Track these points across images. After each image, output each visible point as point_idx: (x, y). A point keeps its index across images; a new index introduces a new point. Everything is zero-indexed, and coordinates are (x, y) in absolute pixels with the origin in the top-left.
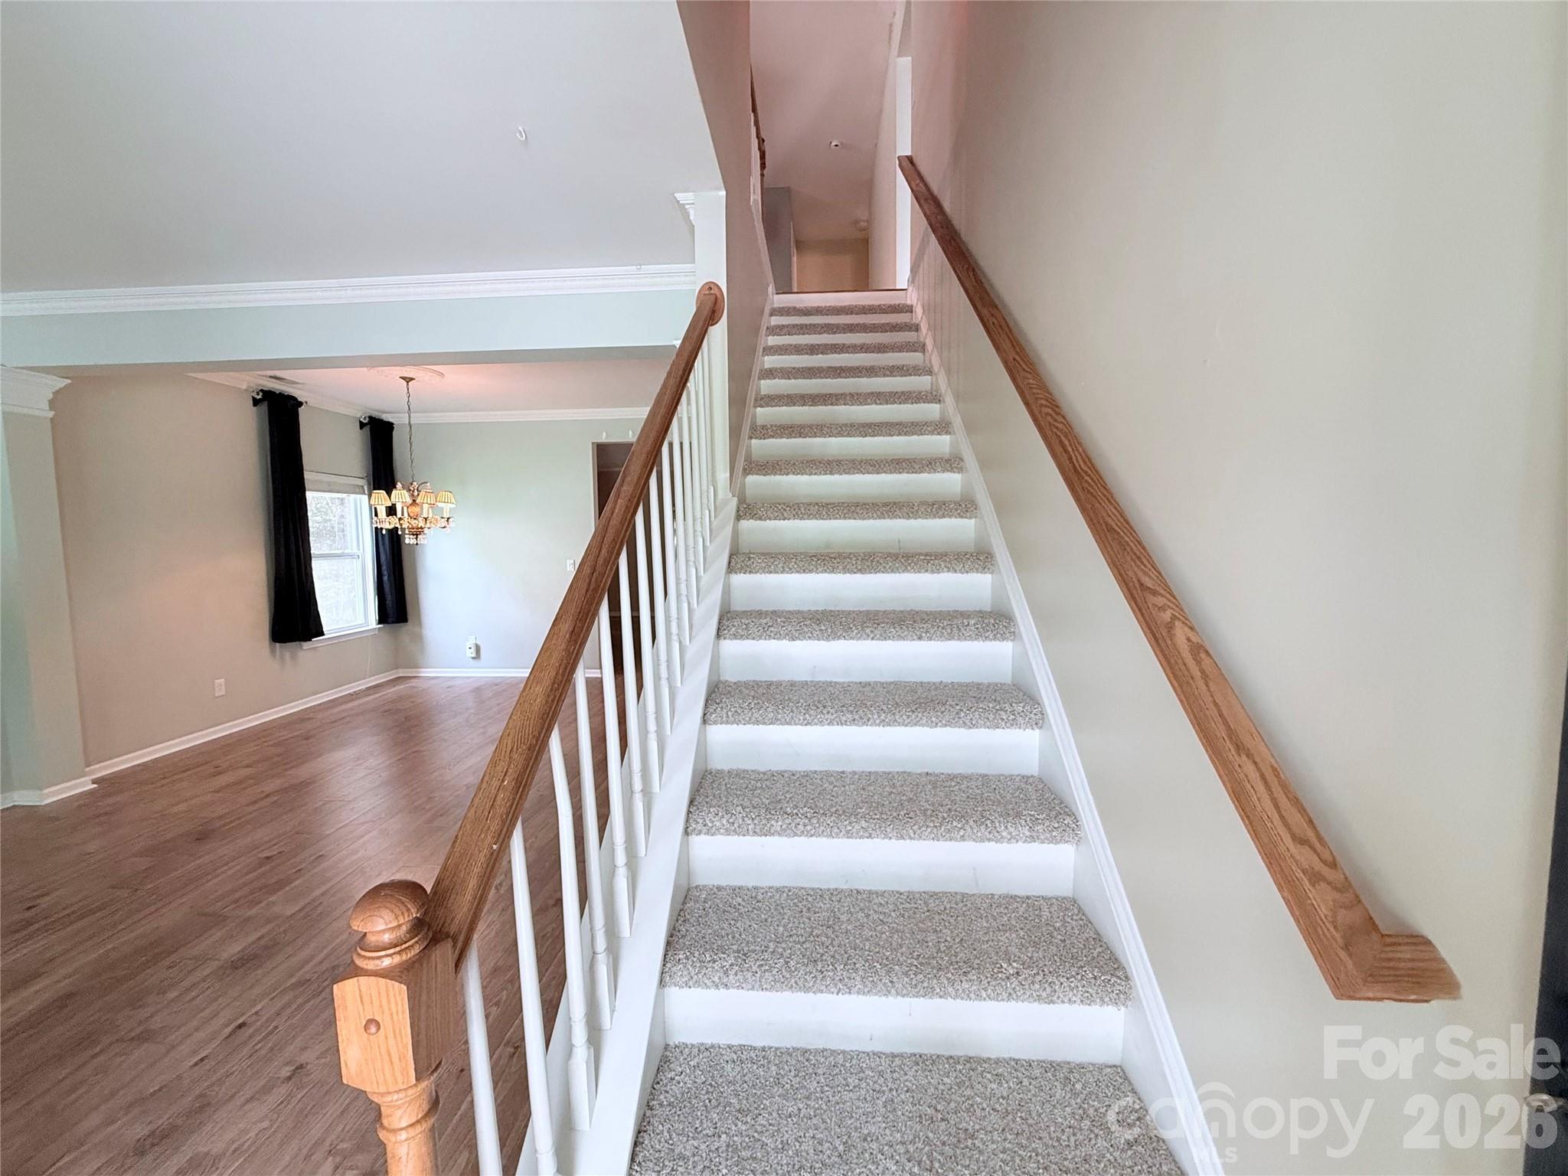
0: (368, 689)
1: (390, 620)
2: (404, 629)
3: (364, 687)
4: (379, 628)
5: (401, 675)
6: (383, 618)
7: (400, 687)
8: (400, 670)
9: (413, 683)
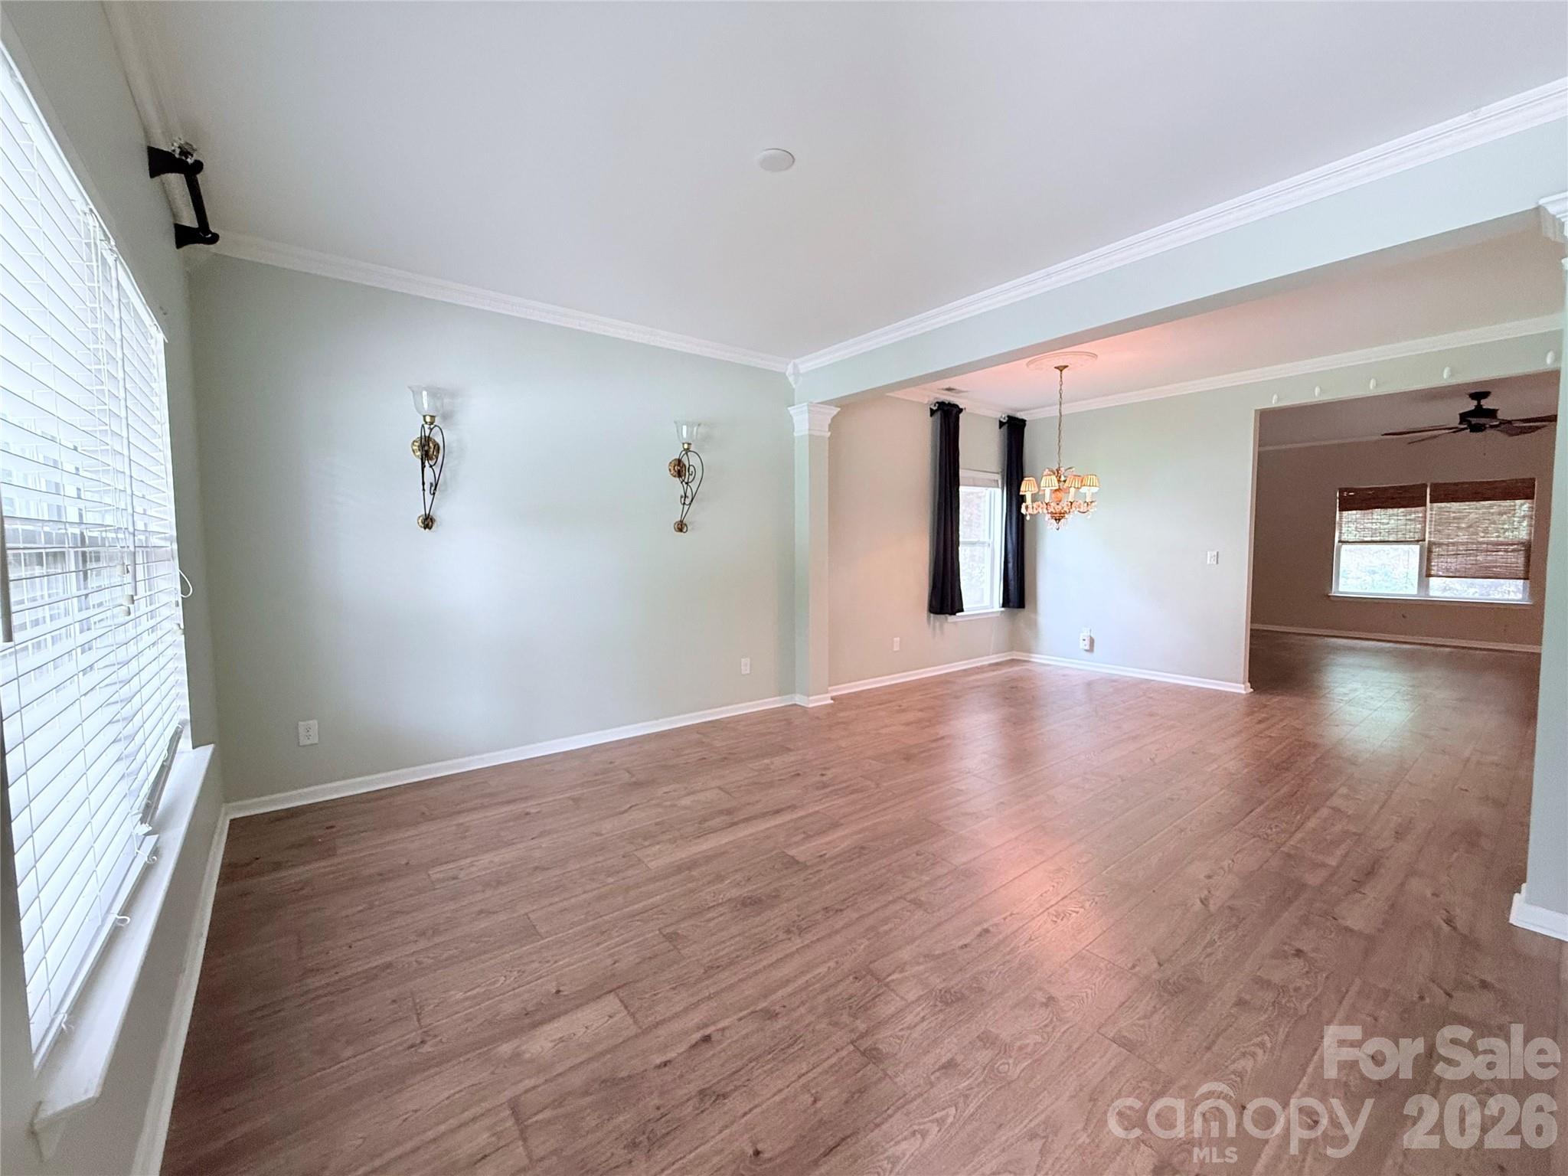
0: (990, 665)
1: (1011, 604)
2: (1022, 614)
3: (987, 663)
4: (1002, 612)
5: (1015, 658)
6: (1006, 603)
7: (1016, 669)
8: (1014, 652)
9: (1028, 666)
